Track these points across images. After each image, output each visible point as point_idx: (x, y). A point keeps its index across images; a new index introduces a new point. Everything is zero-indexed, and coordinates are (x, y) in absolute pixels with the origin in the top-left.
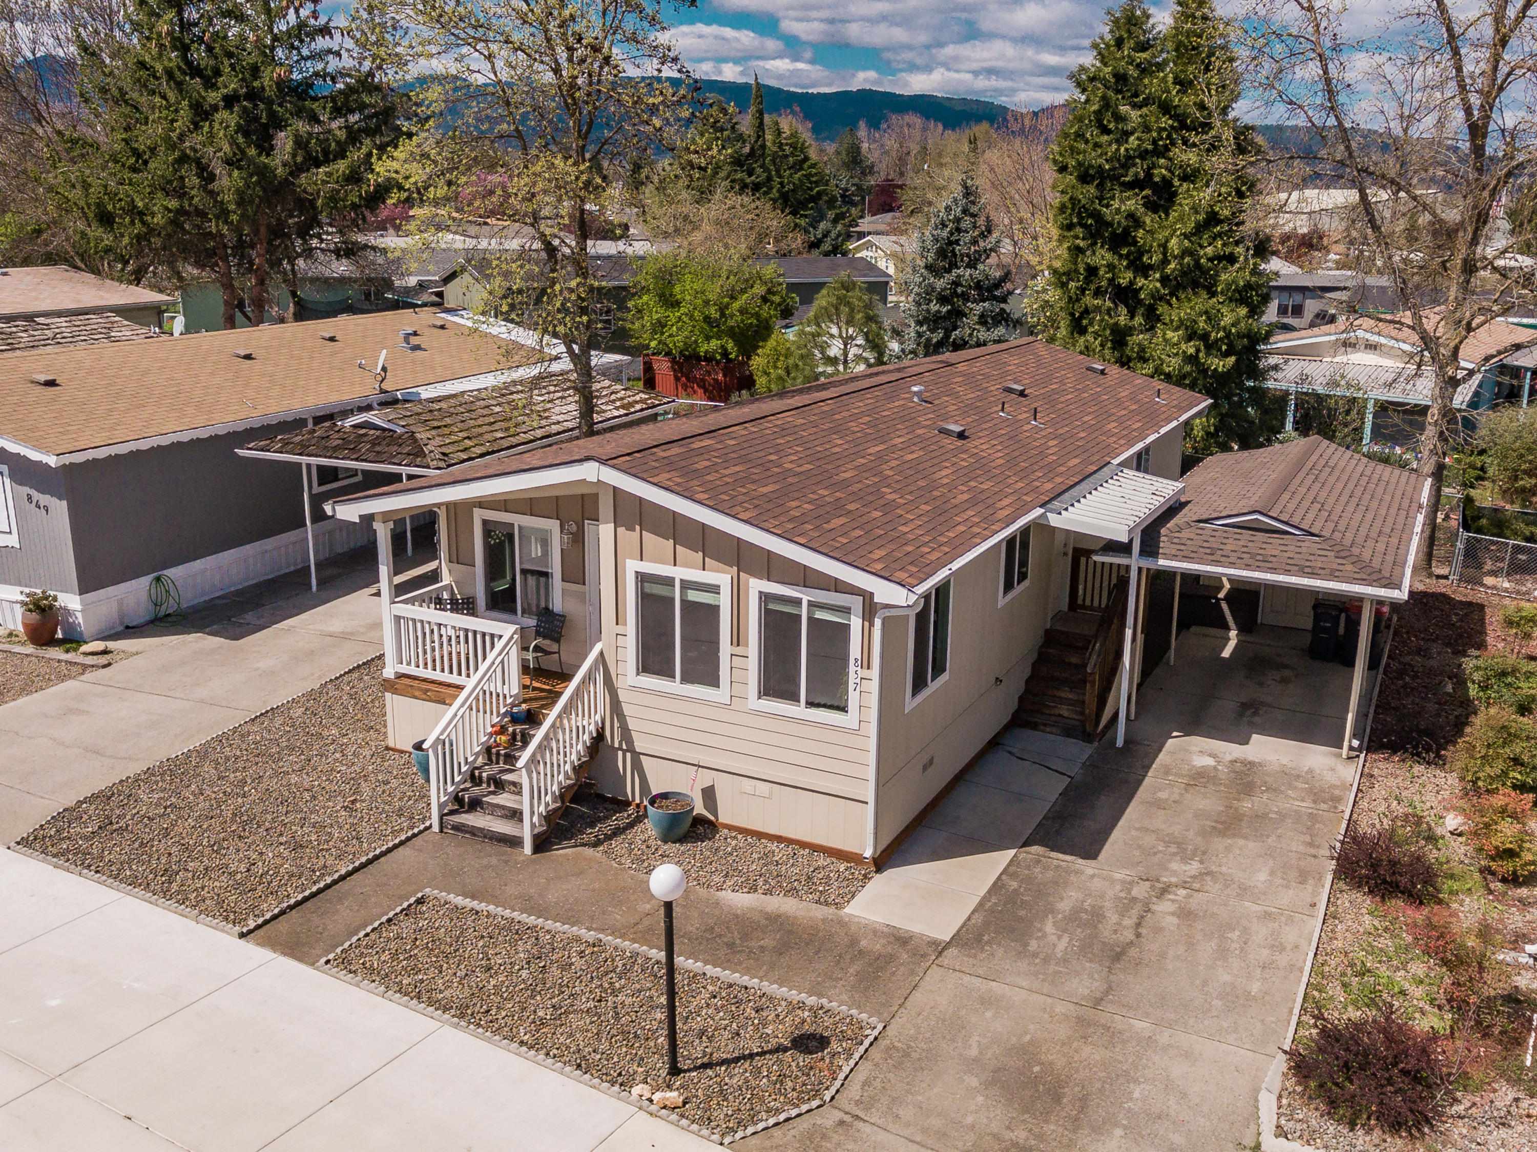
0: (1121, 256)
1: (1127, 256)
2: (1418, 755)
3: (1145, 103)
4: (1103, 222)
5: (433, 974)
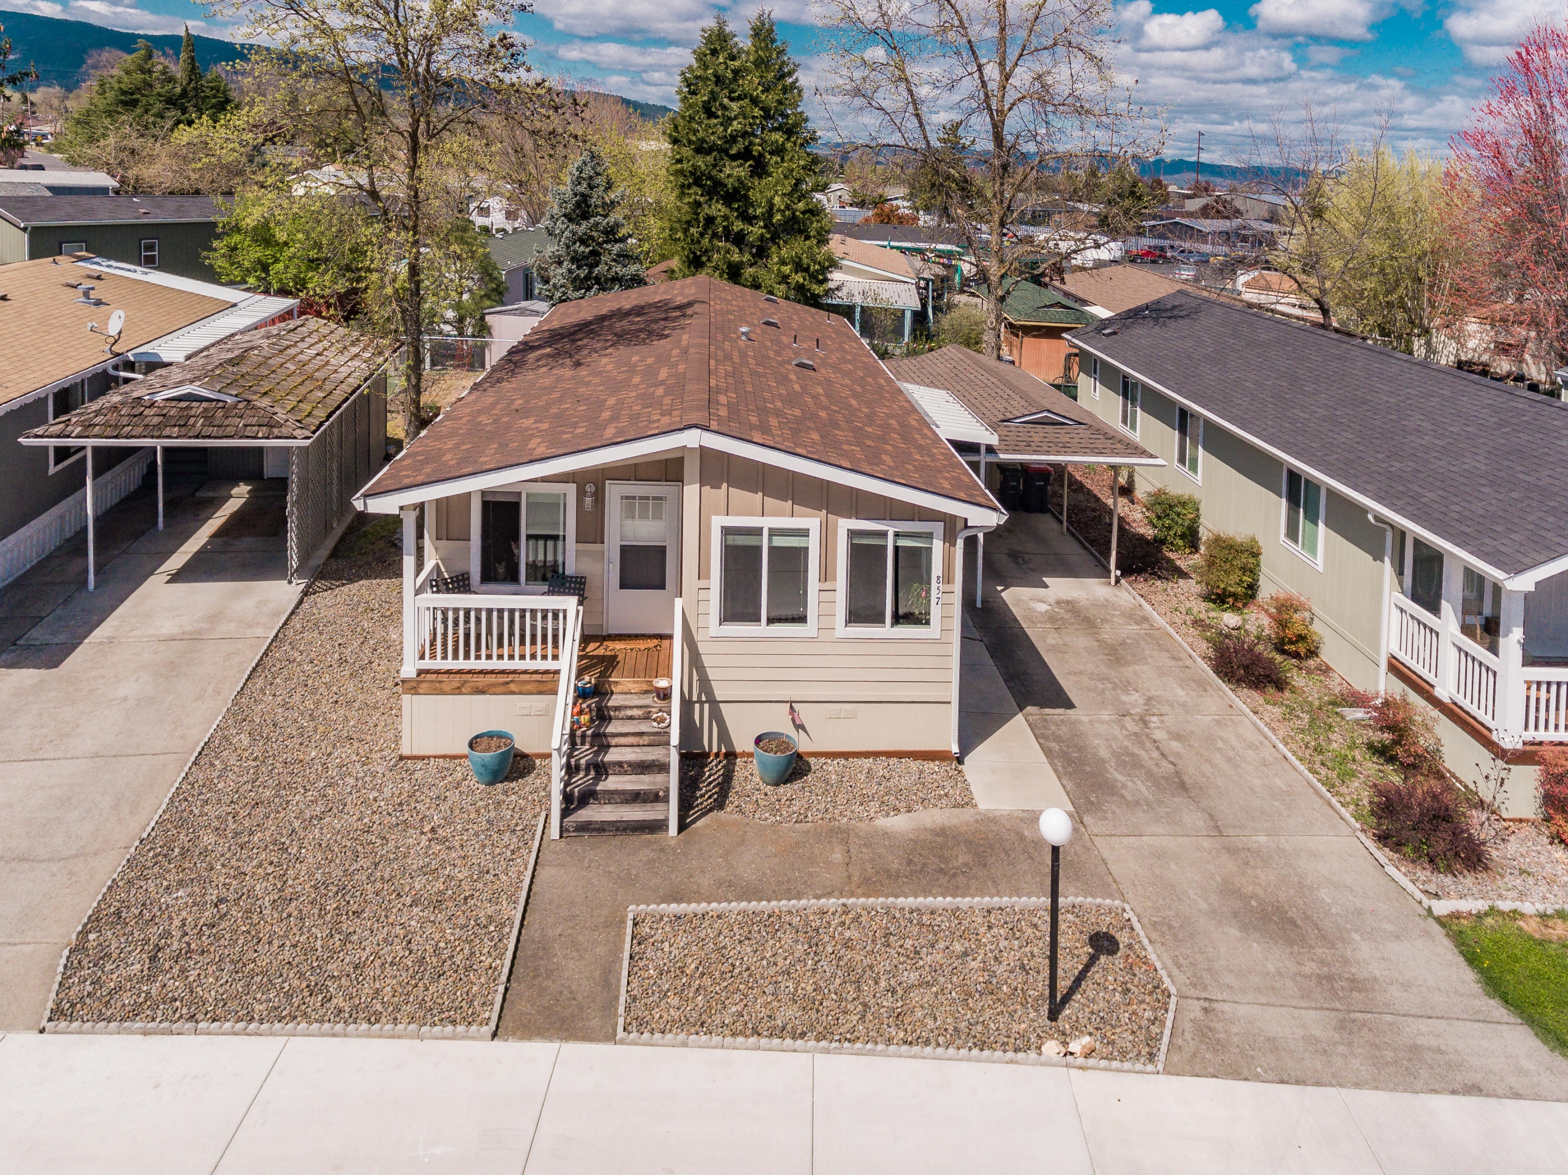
1: (737, 210)
2: (1154, 573)
3: (739, 98)
4: (718, 183)
5: (741, 1000)
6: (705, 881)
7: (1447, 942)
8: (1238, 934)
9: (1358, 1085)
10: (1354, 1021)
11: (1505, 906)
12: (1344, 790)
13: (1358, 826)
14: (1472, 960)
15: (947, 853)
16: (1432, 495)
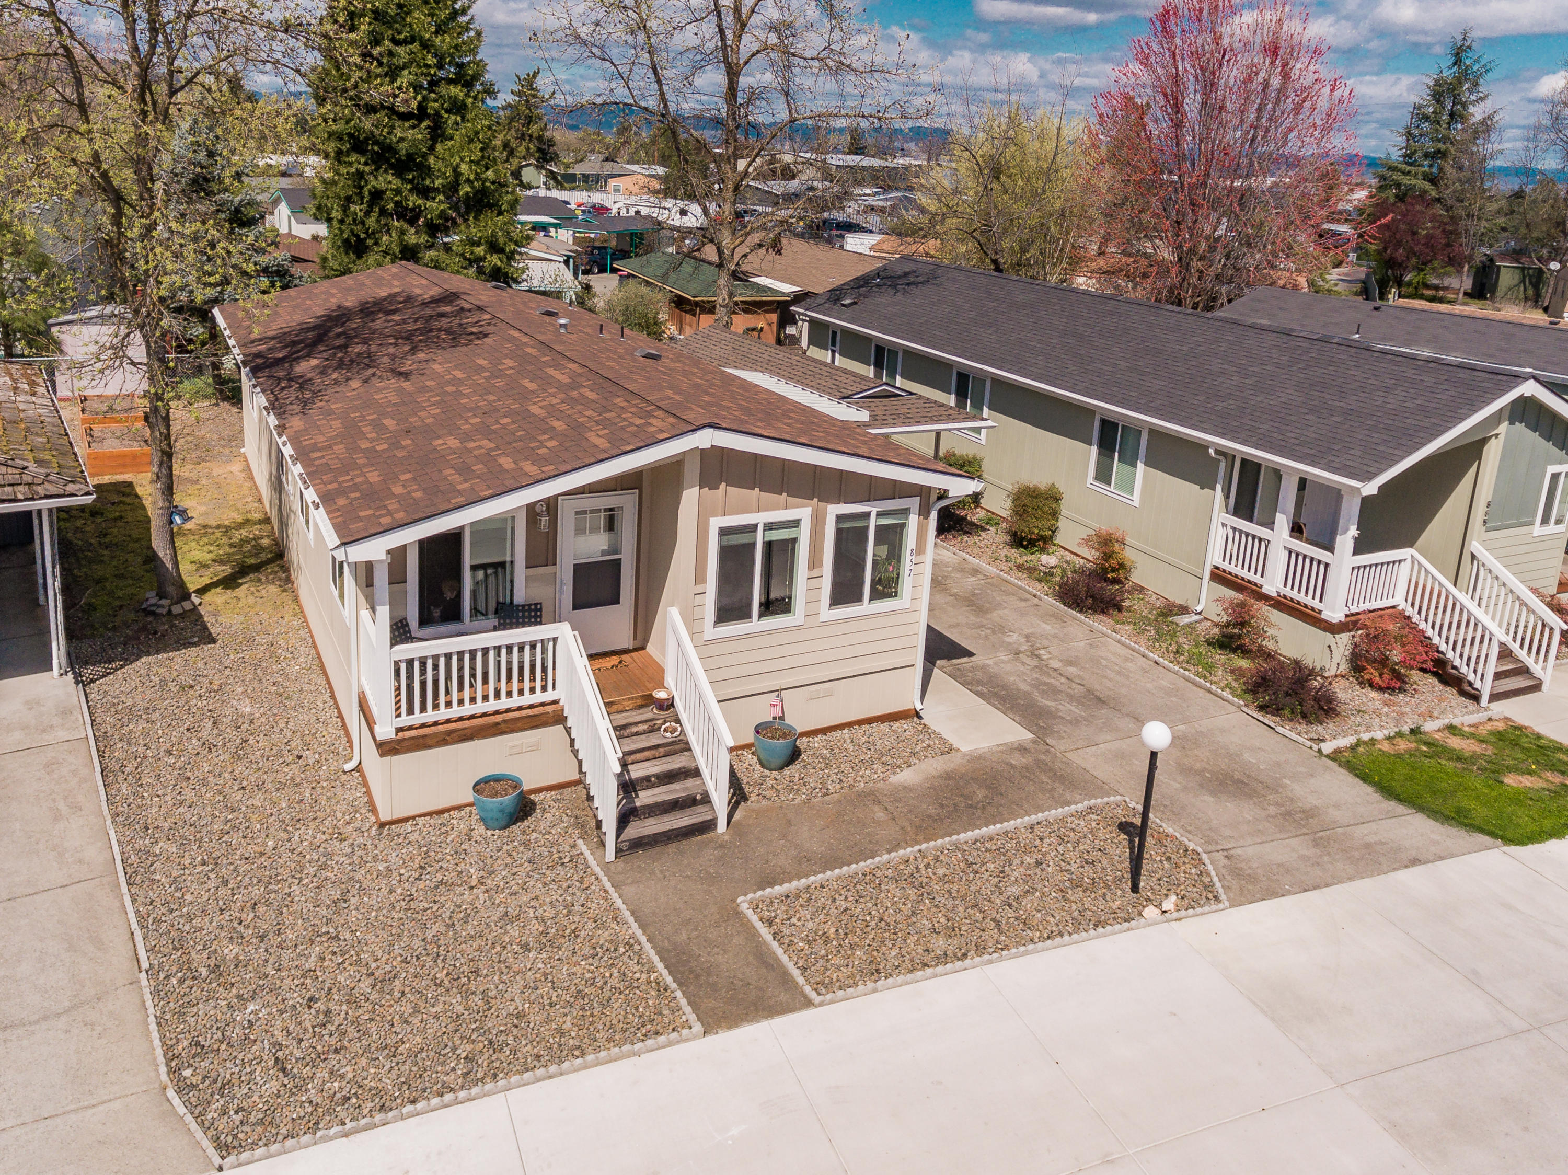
0: (405, 180)
1: (411, 181)
4: (389, 149)
5: (894, 945)
6: (783, 861)
7: (1342, 770)
8: (1212, 799)
9: (1351, 879)
10: (1321, 838)
11: (1366, 737)
12: (1215, 679)
13: (1242, 703)
14: (1365, 778)
15: (966, 792)
16: (1266, 427)
